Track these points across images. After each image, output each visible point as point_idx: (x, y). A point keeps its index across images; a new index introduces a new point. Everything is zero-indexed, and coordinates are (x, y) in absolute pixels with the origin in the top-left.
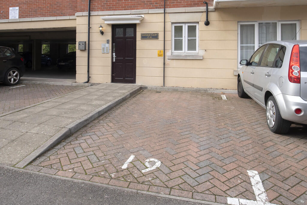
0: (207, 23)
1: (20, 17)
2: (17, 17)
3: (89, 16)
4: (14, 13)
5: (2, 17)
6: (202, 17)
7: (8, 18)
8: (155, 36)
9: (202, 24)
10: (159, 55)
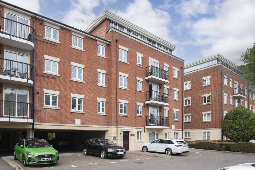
0: (144, 132)
1: (81, 124)
2: (80, 124)
3: (117, 127)
4: (78, 122)
5: (71, 123)
6: (143, 130)
7: (75, 124)
8: (134, 135)
9: (143, 132)
10: (135, 141)
